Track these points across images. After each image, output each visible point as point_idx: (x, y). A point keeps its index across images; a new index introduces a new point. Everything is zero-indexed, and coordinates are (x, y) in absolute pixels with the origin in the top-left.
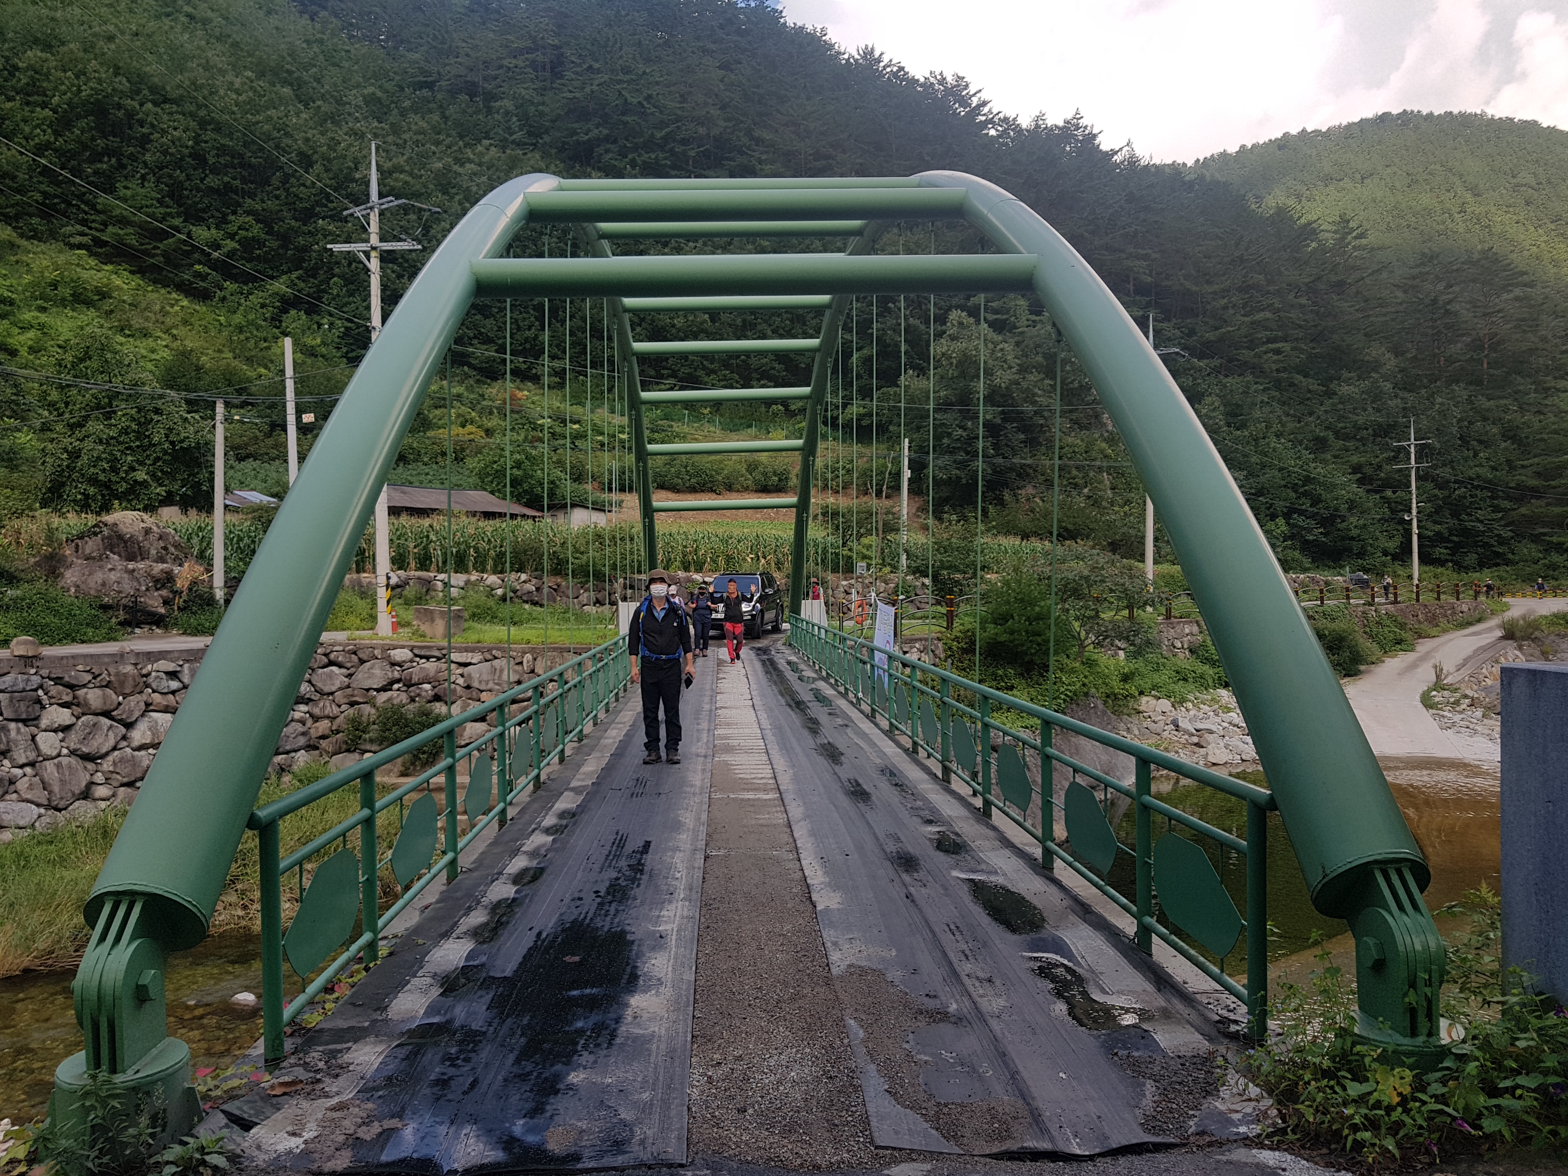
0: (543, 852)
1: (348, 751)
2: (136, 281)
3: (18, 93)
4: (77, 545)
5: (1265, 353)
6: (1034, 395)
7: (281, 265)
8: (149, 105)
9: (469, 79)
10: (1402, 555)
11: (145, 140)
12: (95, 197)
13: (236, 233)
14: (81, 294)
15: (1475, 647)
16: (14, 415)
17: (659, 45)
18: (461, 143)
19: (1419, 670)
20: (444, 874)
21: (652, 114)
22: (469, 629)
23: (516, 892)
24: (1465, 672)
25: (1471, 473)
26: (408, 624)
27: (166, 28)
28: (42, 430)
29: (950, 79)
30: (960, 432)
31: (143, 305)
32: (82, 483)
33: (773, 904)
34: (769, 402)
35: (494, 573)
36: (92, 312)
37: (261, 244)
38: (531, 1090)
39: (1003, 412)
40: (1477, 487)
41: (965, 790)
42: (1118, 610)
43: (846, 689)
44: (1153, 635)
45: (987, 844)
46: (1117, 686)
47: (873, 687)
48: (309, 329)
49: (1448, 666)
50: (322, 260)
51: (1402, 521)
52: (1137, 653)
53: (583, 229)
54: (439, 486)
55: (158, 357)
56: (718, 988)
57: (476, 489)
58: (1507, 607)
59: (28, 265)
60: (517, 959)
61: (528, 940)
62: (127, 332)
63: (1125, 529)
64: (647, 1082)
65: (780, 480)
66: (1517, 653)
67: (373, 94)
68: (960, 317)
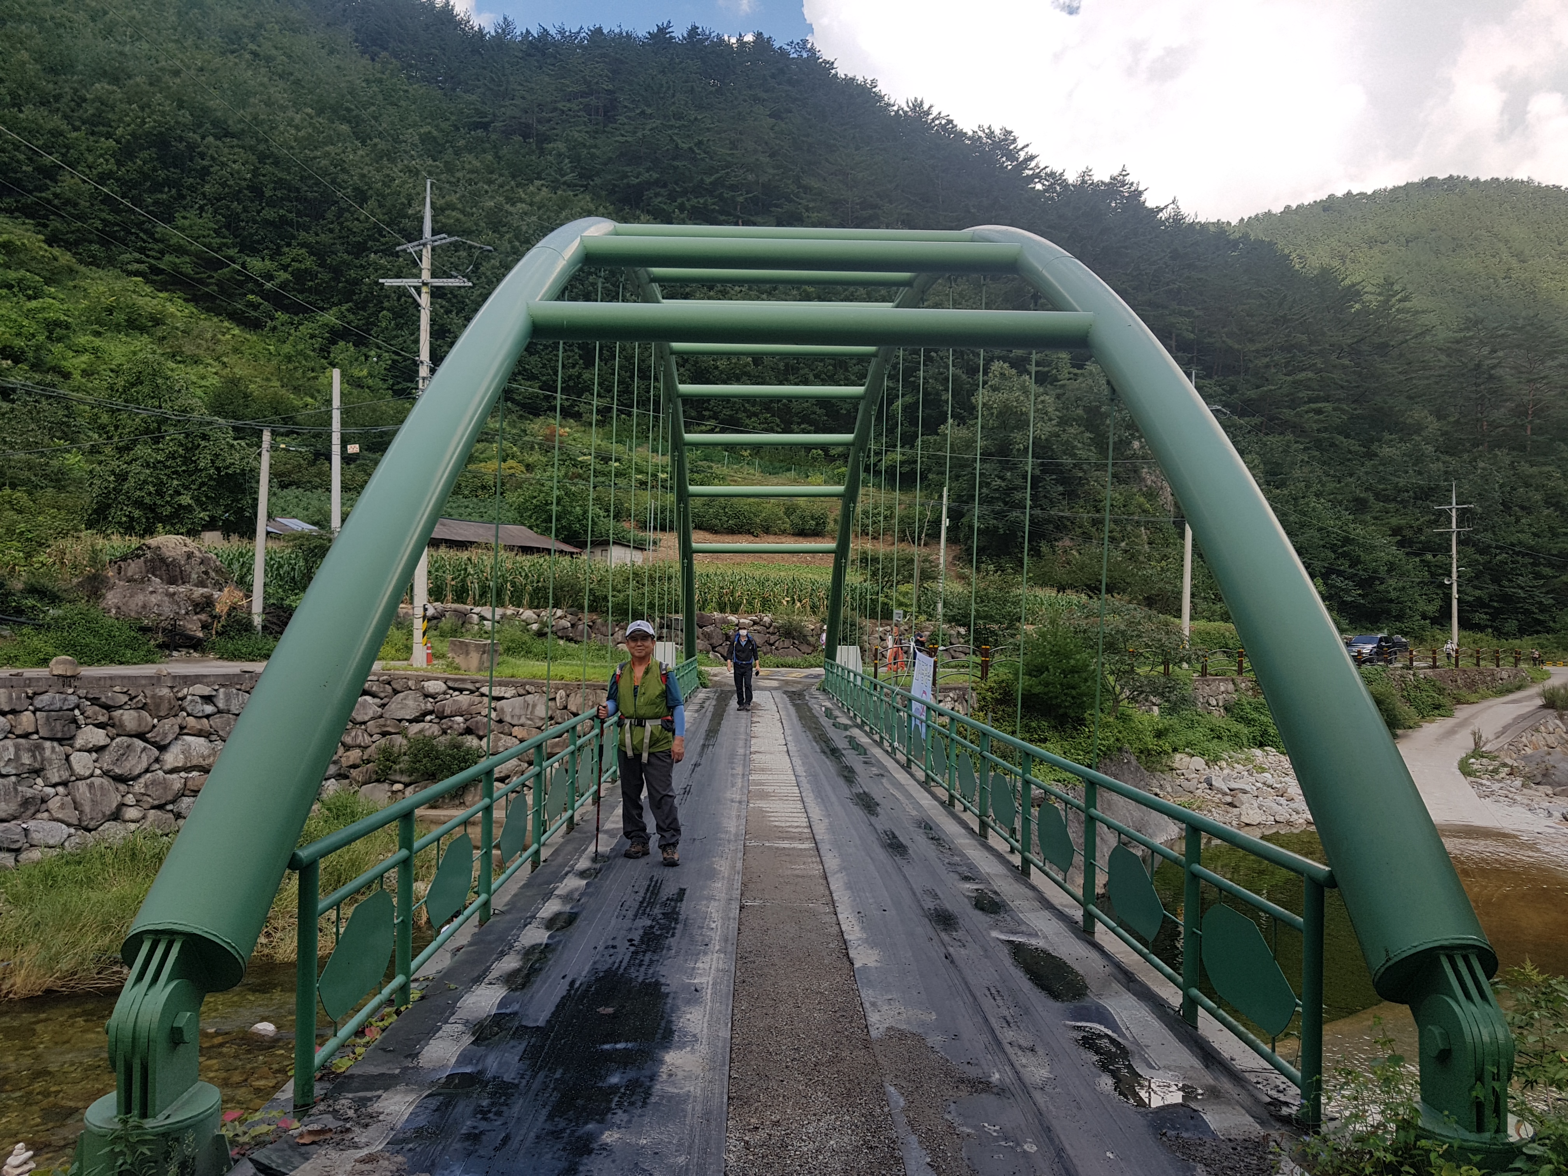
0: (576, 896)
1: (378, 781)
2: (191, 308)
3: (84, 123)
4: (120, 567)
5: (1307, 412)
6: (1074, 447)
7: (332, 297)
8: (211, 139)
9: (523, 120)
10: (1442, 619)
11: (204, 173)
12: (154, 227)
13: (289, 265)
14: (136, 320)
15: (1514, 716)
16: (65, 437)
17: (711, 92)
18: (513, 183)
19: (1458, 736)
20: (477, 916)
21: (703, 159)
22: (504, 662)
23: (549, 937)
24: (1504, 740)
25: (1514, 539)
26: (443, 656)
27: (230, 64)
28: (91, 452)
29: (997, 132)
30: (999, 482)
31: (195, 333)
32: (127, 505)
33: (809, 959)
34: (808, 447)
35: (530, 608)
36: (145, 338)
37: (314, 276)
38: (564, 1149)
39: (1042, 464)
40: (1518, 553)
41: (1002, 847)
42: (1154, 665)
43: (881, 737)
44: (1188, 692)
45: (1026, 904)
46: (1151, 742)
47: (910, 739)
48: (356, 360)
49: (1487, 733)
50: (372, 293)
51: (1442, 585)
52: (1172, 709)
53: (635, 272)
54: (477, 519)
55: (208, 384)
56: (754, 1047)
57: (514, 523)
58: (1548, 675)
59: (85, 290)
60: (550, 1008)
61: (562, 989)
62: (179, 358)
63: (1161, 585)
64: (682, 1145)
65: (817, 524)
66: (1558, 722)
67: (429, 132)
68: (1002, 368)
